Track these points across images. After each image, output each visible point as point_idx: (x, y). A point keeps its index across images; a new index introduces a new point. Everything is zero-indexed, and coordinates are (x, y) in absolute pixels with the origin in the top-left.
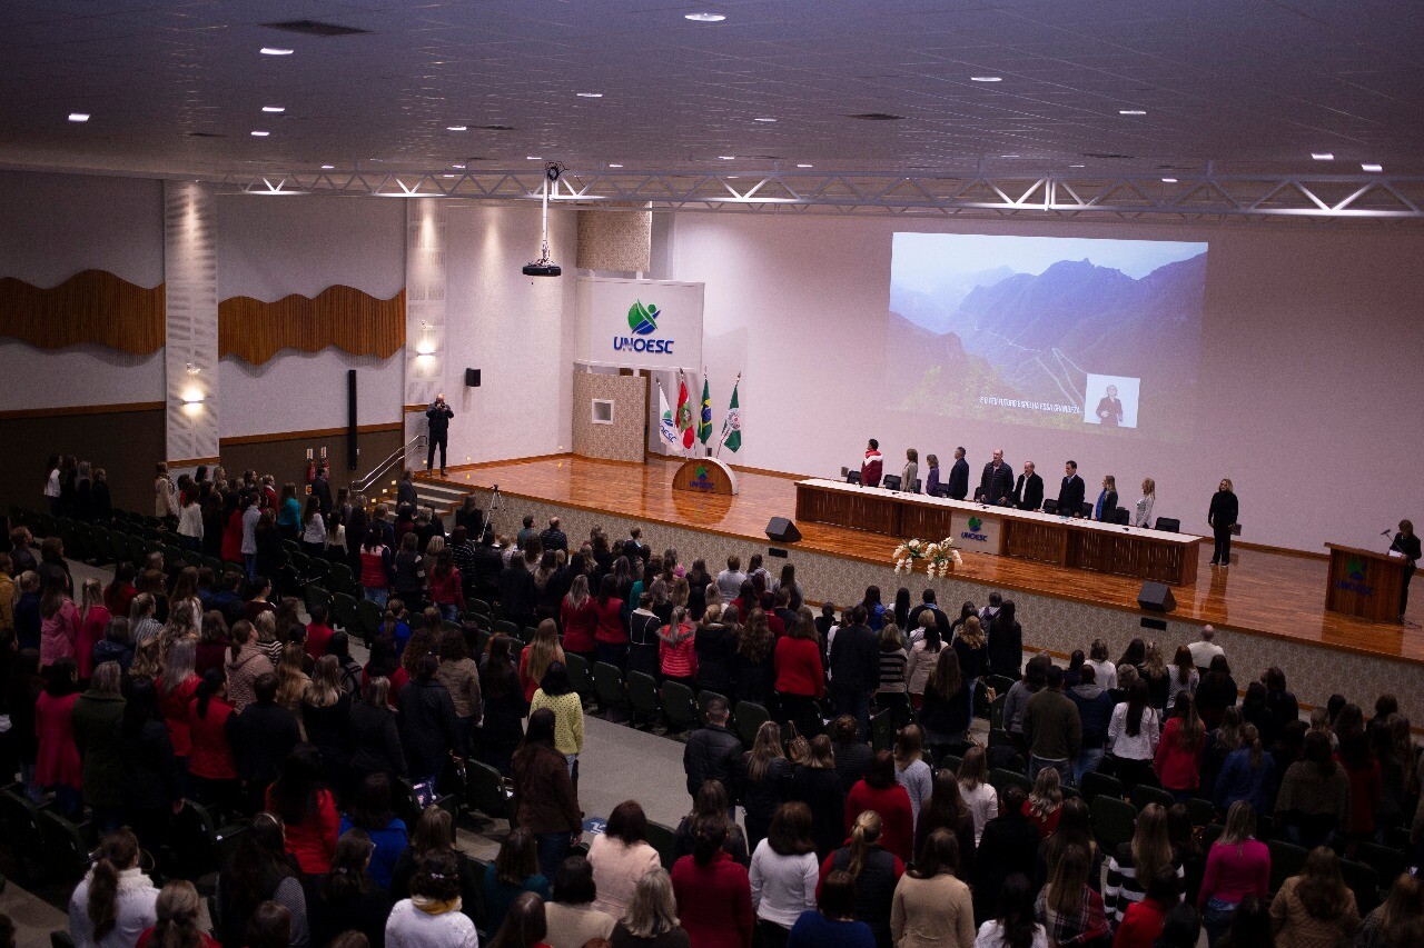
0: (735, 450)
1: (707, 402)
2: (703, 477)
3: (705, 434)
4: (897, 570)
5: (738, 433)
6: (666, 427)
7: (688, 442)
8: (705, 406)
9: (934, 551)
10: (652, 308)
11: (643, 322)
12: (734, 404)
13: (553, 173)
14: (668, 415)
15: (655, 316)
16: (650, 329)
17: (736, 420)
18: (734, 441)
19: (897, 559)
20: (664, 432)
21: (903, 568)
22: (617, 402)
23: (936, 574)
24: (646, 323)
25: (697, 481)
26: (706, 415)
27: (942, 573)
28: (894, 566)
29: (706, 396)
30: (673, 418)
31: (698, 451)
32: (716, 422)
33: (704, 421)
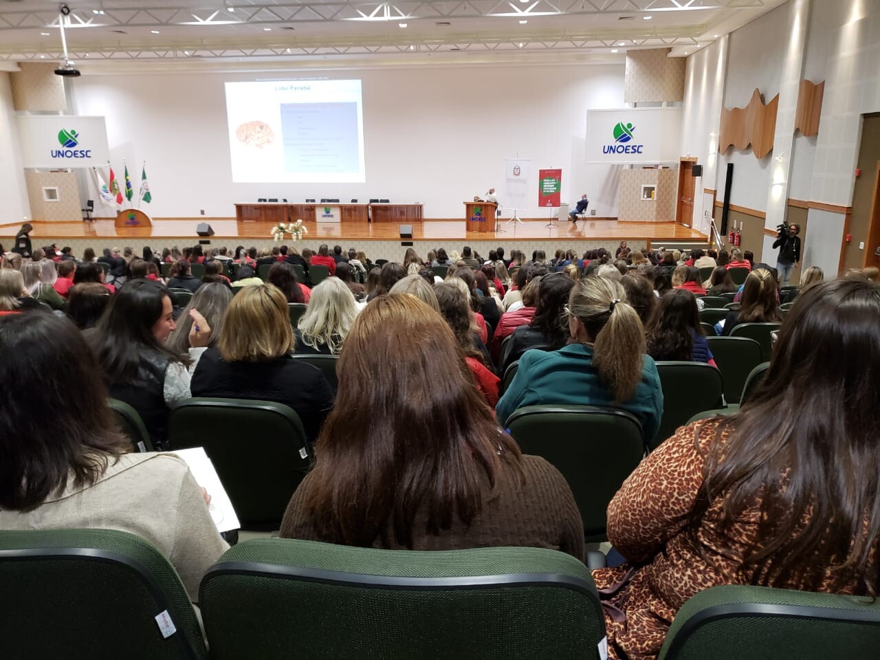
0: (148, 202)
1: (128, 178)
2: (132, 219)
3: (129, 196)
4: (276, 240)
5: (148, 193)
6: (105, 194)
7: (120, 200)
8: (127, 180)
9: (293, 228)
10: (73, 132)
11: (69, 141)
12: (144, 177)
13: (65, 10)
14: (104, 187)
15: (76, 136)
16: (74, 144)
17: (147, 186)
18: (147, 198)
19: (274, 234)
20: (104, 196)
21: (279, 238)
22: (60, 188)
23: (297, 239)
24: (70, 141)
25: (130, 221)
26: (128, 185)
27: (300, 237)
28: (273, 238)
29: (126, 175)
30: (108, 189)
31: (126, 205)
32: (135, 189)
33: (128, 189)
